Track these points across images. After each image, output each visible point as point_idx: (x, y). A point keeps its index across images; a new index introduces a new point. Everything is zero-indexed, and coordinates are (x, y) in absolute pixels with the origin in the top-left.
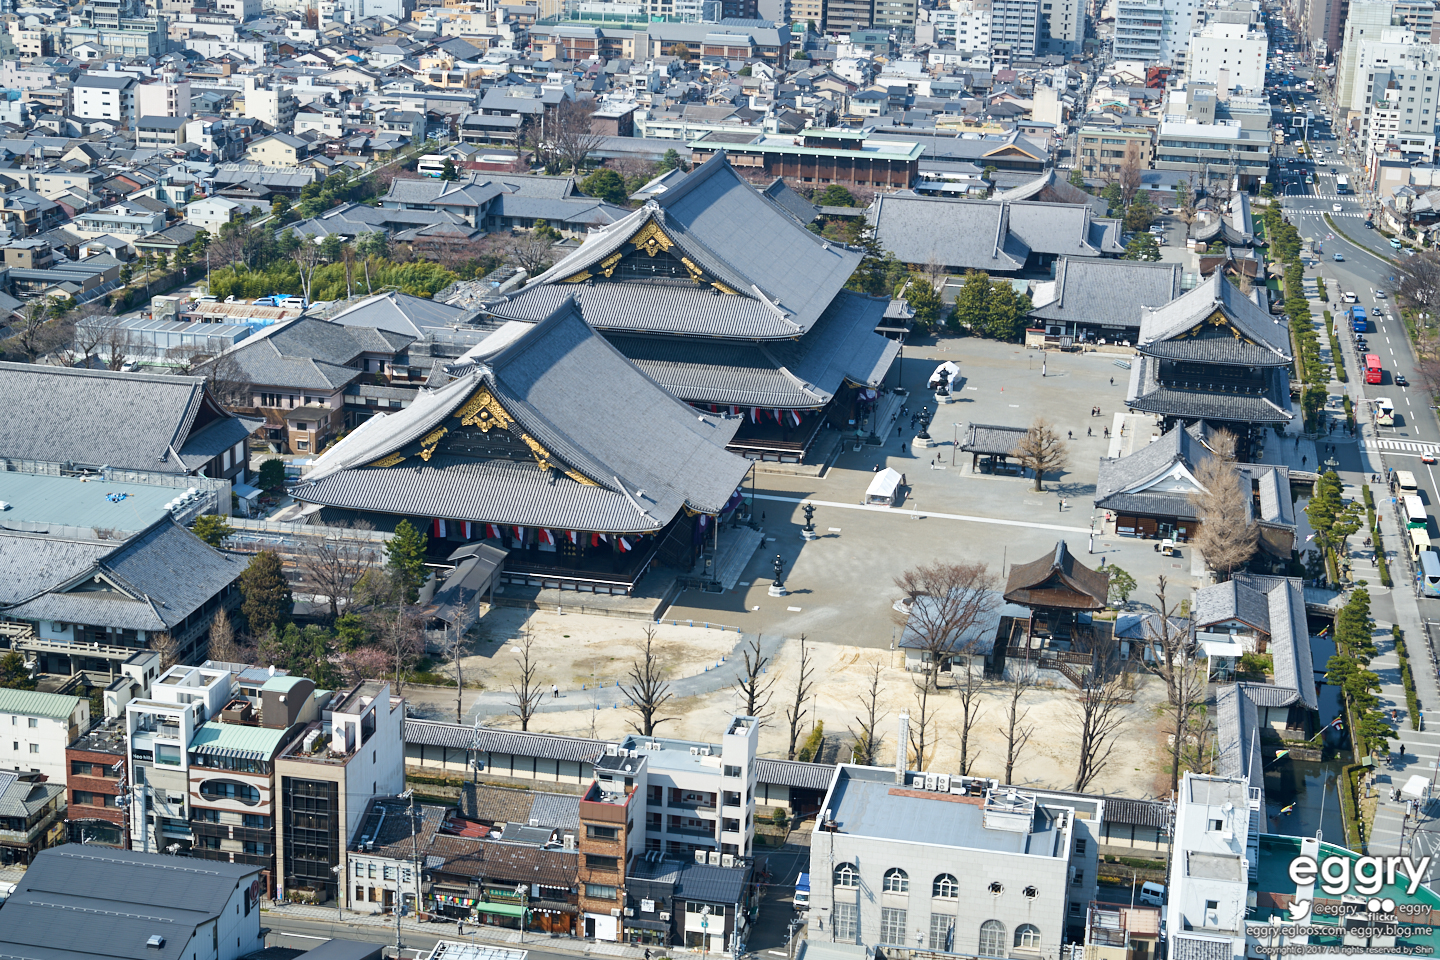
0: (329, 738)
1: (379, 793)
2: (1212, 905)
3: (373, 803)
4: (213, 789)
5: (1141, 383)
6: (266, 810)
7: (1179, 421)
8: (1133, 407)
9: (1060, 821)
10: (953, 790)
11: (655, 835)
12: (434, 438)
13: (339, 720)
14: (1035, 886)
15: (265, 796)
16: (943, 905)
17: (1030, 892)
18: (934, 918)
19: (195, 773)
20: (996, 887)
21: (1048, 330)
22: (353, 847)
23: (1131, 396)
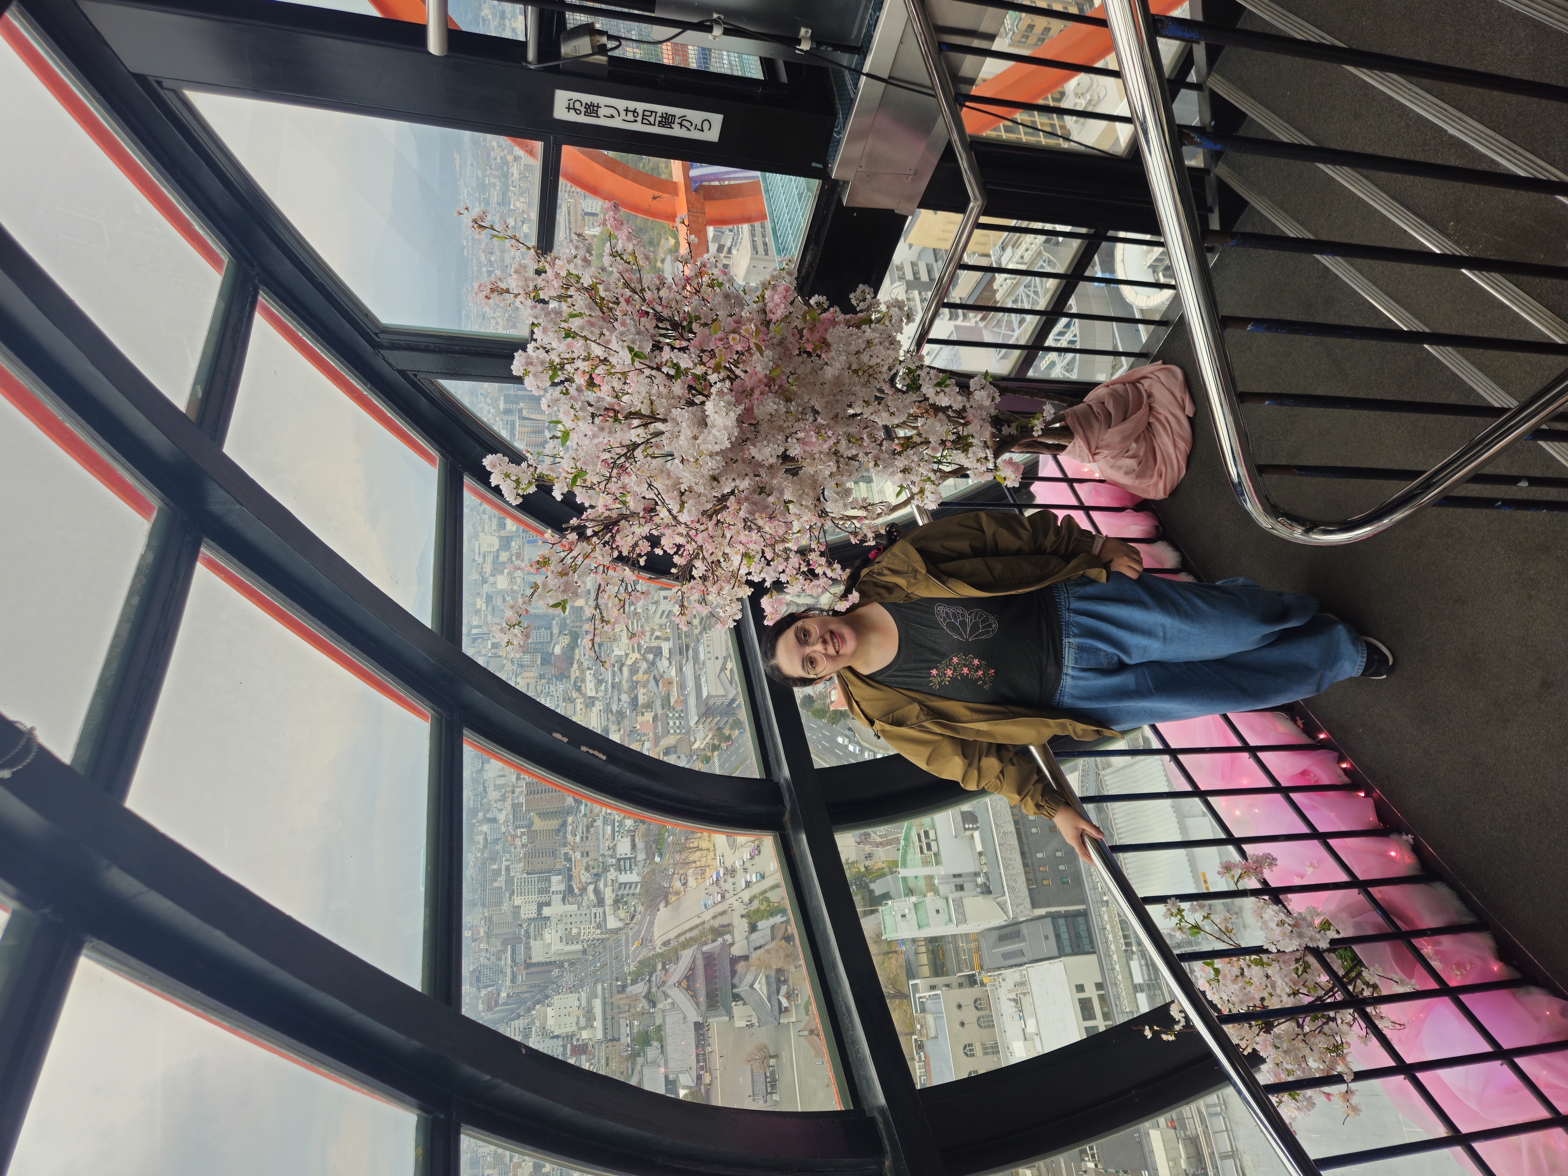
2: (938, 911)
5: (720, 1016)
7: (734, 991)
8: (731, 1017)
9: (924, 1000)
10: (923, 1059)
14: (955, 1004)
16: (978, 1050)
17: (960, 1006)
18: (985, 1054)
20: (962, 1024)
21: (702, 1072)
23: (727, 1018)
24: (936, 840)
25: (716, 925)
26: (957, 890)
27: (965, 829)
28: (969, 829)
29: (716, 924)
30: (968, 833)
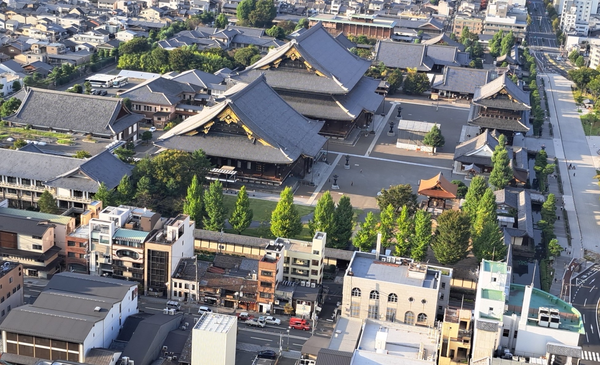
0: (166, 235)
1: (184, 257)
2: (491, 309)
3: (182, 260)
4: (122, 253)
5: (472, 115)
6: (141, 261)
7: (487, 129)
8: (469, 124)
9: (436, 276)
10: (397, 263)
11: (286, 275)
12: (209, 125)
13: (170, 229)
14: (426, 299)
15: (141, 256)
16: (392, 305)
17: (424, 301)
18: (388, 309)
19: (115, 247)
20: (411, 299)
21: (439, 93)
22: (174, 277)
23: (468, 120)
24: (549, 327)
25: (542, 126)
26: (505, 330)
27: (551, 355)
28: (551, 357)
29: (545, 126)
30: (548, 356)
